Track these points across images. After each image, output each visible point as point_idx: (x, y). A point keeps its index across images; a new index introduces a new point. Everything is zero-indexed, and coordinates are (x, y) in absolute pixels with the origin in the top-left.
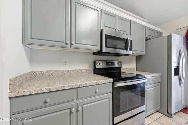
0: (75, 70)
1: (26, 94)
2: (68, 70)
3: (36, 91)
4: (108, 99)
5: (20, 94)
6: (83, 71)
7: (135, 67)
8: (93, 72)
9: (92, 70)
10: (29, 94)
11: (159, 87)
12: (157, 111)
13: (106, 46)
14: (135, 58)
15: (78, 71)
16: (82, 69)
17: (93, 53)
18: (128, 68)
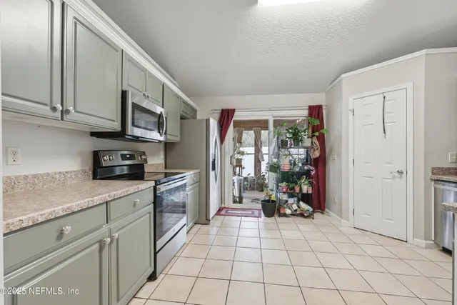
0: (48, 174)
1: (24, 225)
2: (27, 174)
3: (44, 216)
4: (148, 215)
5: (11, 227)
6: (69, 176)
7: (163, 162)
8: (91, 178)
9: (90, 172)
10: (31, 223)
11: (197, 188)
12: (195, 224)
13: (133, 125)
14: (162, 146)
15: (54, 176)
16: (66, 171)
17: (91, 132)
18: (153, 165)
